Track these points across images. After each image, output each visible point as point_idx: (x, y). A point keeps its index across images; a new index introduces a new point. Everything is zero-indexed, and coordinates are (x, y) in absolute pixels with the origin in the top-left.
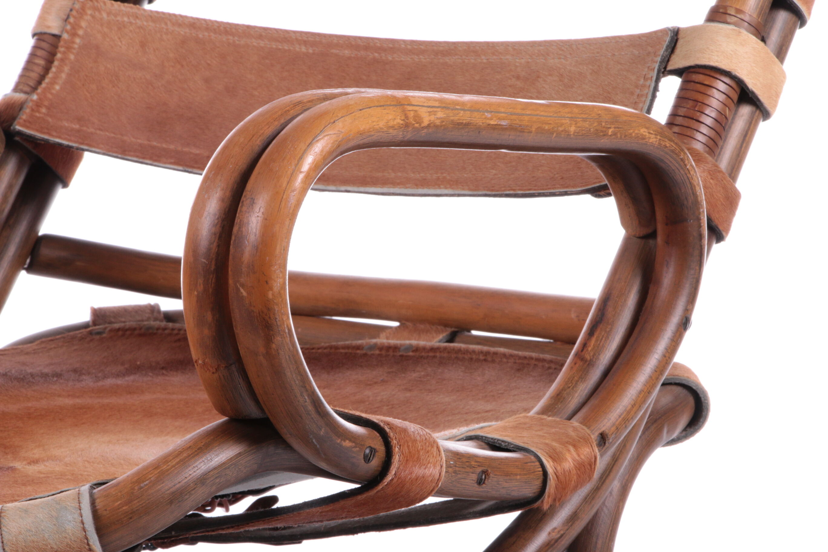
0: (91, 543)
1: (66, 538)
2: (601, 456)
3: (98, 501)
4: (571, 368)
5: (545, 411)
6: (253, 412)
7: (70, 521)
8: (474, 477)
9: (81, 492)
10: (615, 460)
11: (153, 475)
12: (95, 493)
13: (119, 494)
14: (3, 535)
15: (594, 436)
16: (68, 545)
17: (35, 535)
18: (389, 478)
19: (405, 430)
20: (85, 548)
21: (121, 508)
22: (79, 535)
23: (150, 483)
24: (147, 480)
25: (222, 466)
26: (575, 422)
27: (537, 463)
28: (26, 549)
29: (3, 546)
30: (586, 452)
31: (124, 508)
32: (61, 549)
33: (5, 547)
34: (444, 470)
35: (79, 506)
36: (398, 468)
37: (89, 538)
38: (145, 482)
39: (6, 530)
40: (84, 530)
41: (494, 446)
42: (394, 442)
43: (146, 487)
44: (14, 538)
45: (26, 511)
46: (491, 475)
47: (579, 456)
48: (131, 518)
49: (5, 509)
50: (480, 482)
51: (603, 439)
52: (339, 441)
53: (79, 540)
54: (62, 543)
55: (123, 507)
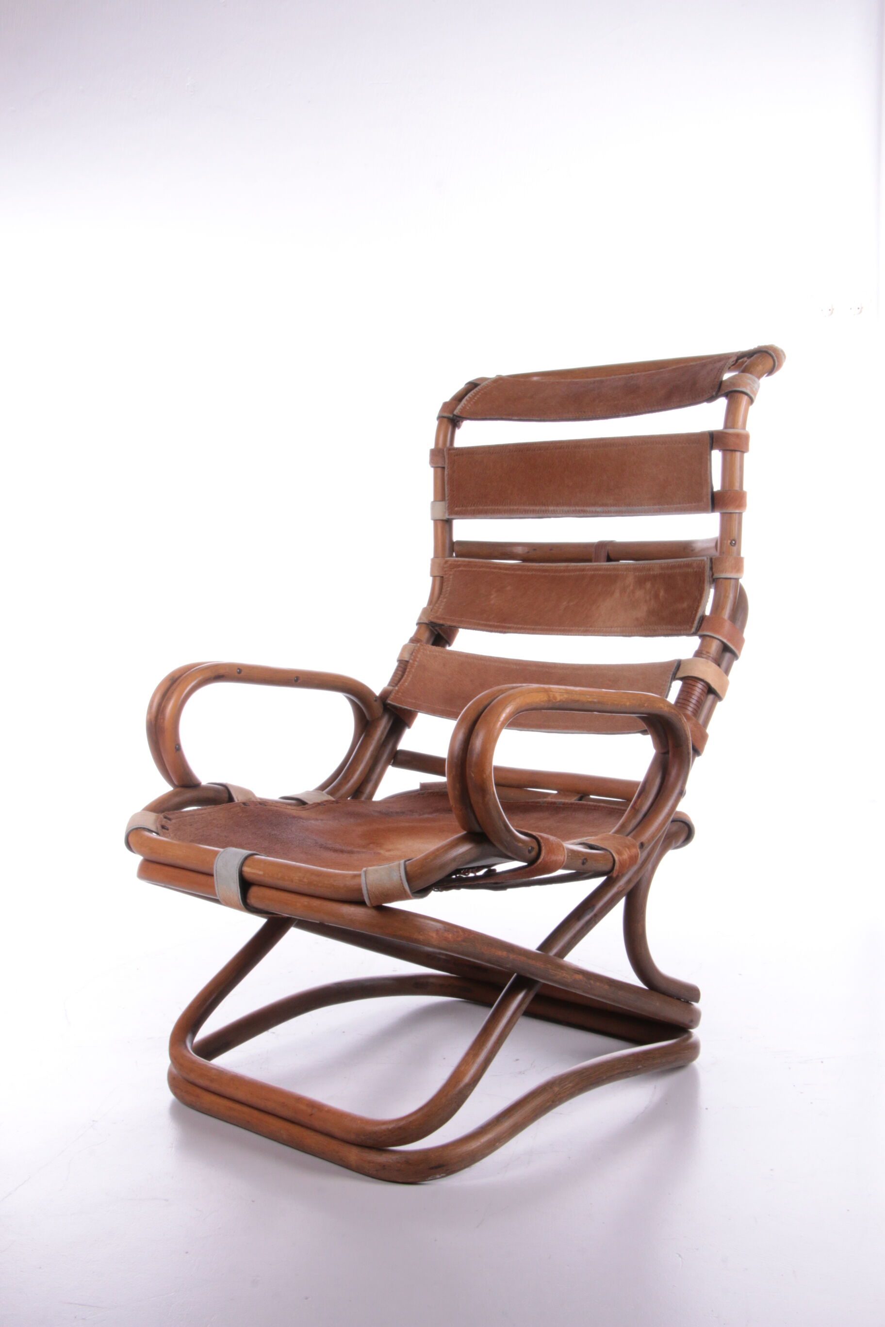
0: (404, 886)
1: (393, 882)
2: (641, 852)
3: (407, 867)
4: (629, 813)
5: (617, 832)
6: (477, 829)
7: (395, 876)
8: (580, 861)
9: (400, 863)
10: (649, 855)
12: (407, 863)
13: (417, 864)
14: (367, 881)
15: (638, 844)
16: (394, 886)
17: (380, 881)
18: (540, 861)
19: (547, 839)
20: (402, 888)
22: (399, 881)
25: (463, 854)
26: (629, 838)
27: (610, 856)
28: (376, 887)
29: (367, 886)
30: (634, 851)
31: (419, 871)
32: (391, 888)
34: (566, 857)
35: (400, 869)
36: (544, 856)
37: (403, 883)
38: (428, 859)
39: (368, 879)
40: (401, 880)
41: (591, 847)
42: (542, 844)
43: (429, 862)
44: (371, 883)
45: (377, 871)
46: (589, 861)
47: (630, 852)
48: (422, 875)
49: (368, 869)
50: (583, 863)
51: (642, 845)
52: (516, 843)
53: (399, 884)
54: (391, 885)
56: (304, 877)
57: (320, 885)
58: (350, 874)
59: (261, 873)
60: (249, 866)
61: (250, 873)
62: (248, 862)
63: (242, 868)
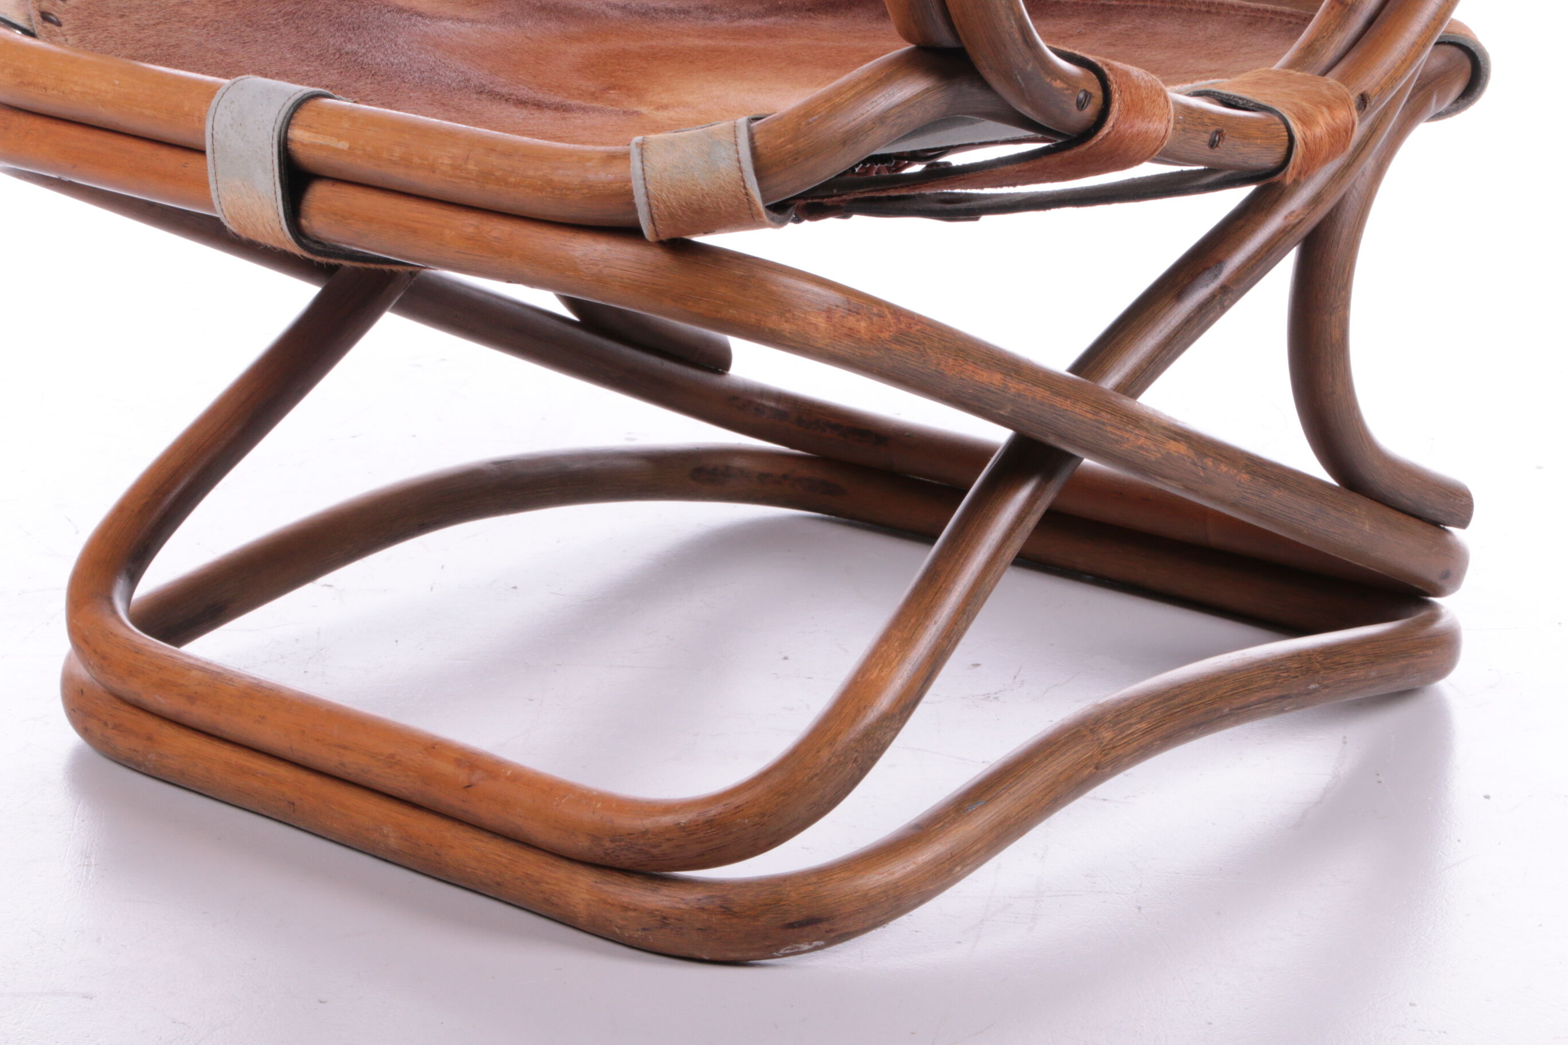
0: (748, 186)
1: (719, 178)
2: (1361, 121)
3: (757, 137)
4: (1327, 13)
5: (1293, 64)
6: (945, 38)
7: (724, 159)
8: (1207, 137)
9: (737, 125)
10: (1373, 131)
11: (823, 108)
12: (753, 127)
13: (783, 129)
14: (645, 171)
15: (1353, 98)
16: (721, 187)
17: (683, 173)
18: (1105, 130)
19: (1127, 74)
20: (741, 192)
21: (785, 146)
22: (735, 176)
23: (820, 117)
24: (816, 115)
25: (906, 104)
26: (1330, 79)
27: (1283, 126)
28: (672, 189)
29: (645, 184)
30: (1342, 115)
31: (789, 146)
32: (712, 191)
33: (647, 185)
34: (1171, 126)
35: (736, 141)
36: (1117, 119)
37: (746, 180)
38: (814, 116)
39: (649, 165)
40: (741, 170)
41: (1228, 102)
42: (1114, 87)
43: (815, 123)
44: (658, 175)
45: (672, 144)
46: (1227, 137)
47: (1333, 119)
48: (796, 159)
49: (648, 140)
50: (1213, 144)
51: (1363, 101)
52: (1048, 80)
53: (734, 182)
54: (714, 184)
55: (787, 145)
56: (467, 159)
57: (512, 180)
58: (599, 152)
59: (343, 145)
60: (309, 127)
61: (314, 146)
62: (303, 115)
63: (286, 132)
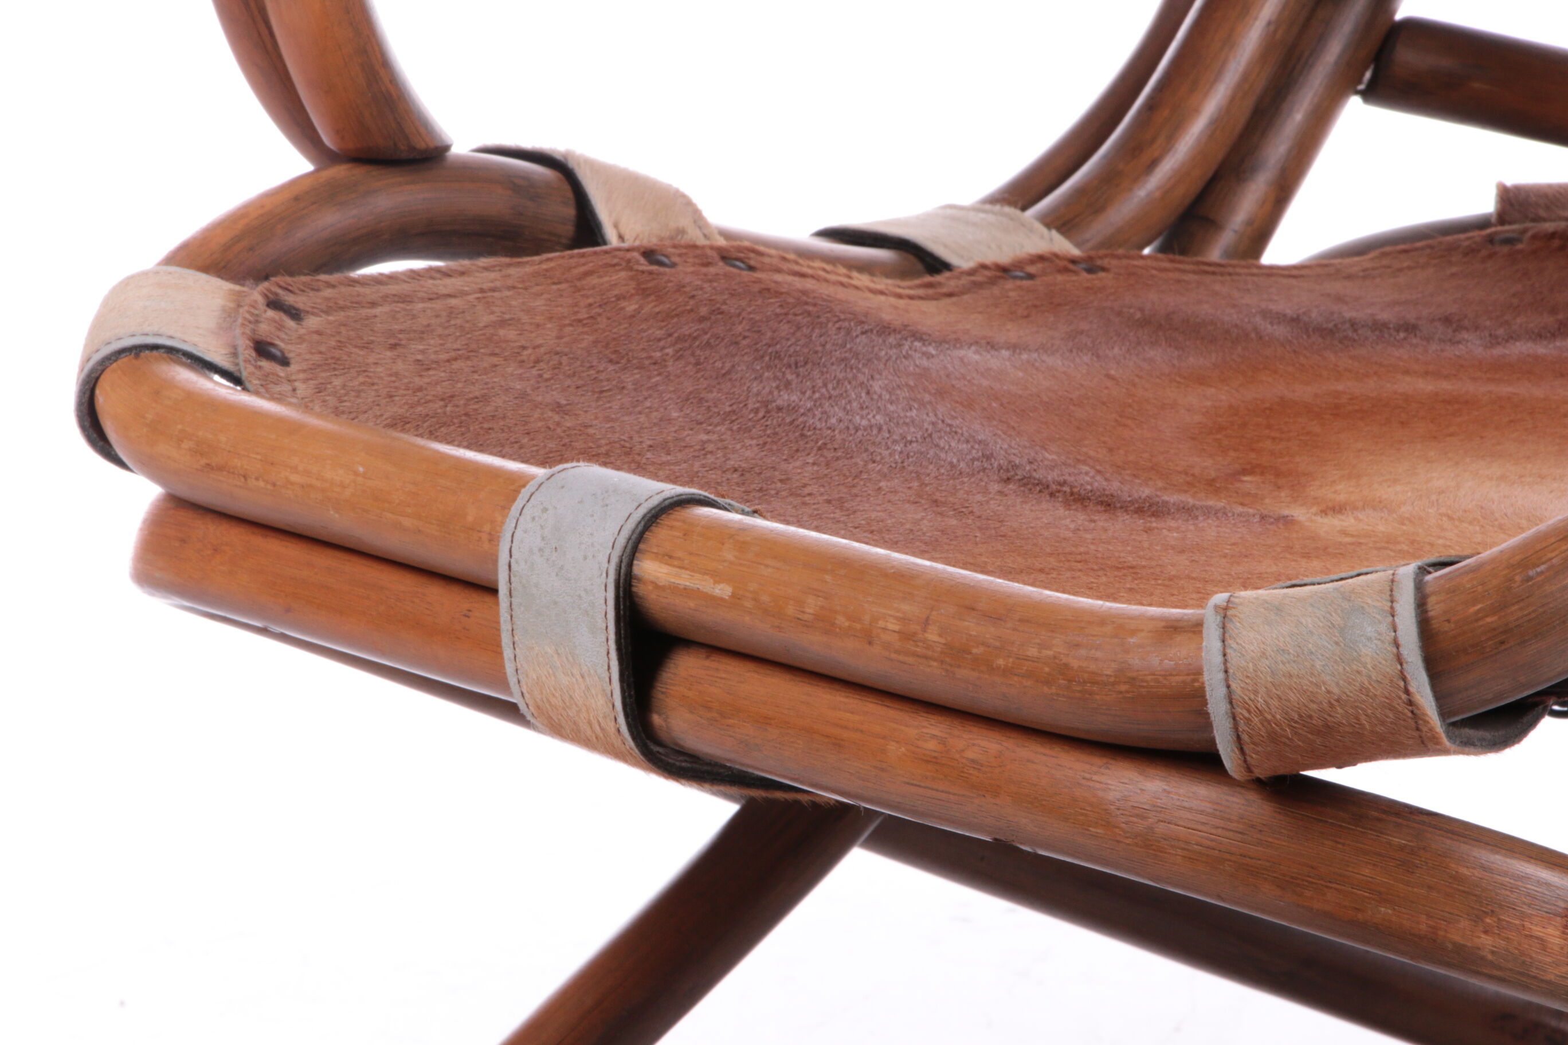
0: (1412, 689)
1: (1358, 672)
3: (1432, 601)
7: (1369, 639)
9: (1397, 578)
11: (1557, 552)
12: (1427, 582)
13: (1480, 588)
14: (1228, 657)
16: (1362, 689)
17: (1294, 662)
20: (1400, 698)
21: (1482, 618)
22: (1388, 670)
23: (1548, 570)
24: (1543, 563)
28: (1274, 690)
29: (1227, 680)
31: (1489, 620)
32: (1347, 696)
33: (1231, 683)
35: (1392, 608)
37: (1408, 677)
38: (1538, 566)
39: (1234, 645)
40: (1399, 659)
43: (1539, 579)
44: (1251, 665)
45: (1279, 609)
48: (1502, 643)
49: (1236, 600)
53: (1387, 682)
54: (1349, 683)
55: (1487, 616)
56: (926, 623)
57: (1001, 662)
58: (1152, 618)
59: (723, 590)
60: (667, 558)
61: (674, 589)
62: (662, 535)
63: (630, 565)
